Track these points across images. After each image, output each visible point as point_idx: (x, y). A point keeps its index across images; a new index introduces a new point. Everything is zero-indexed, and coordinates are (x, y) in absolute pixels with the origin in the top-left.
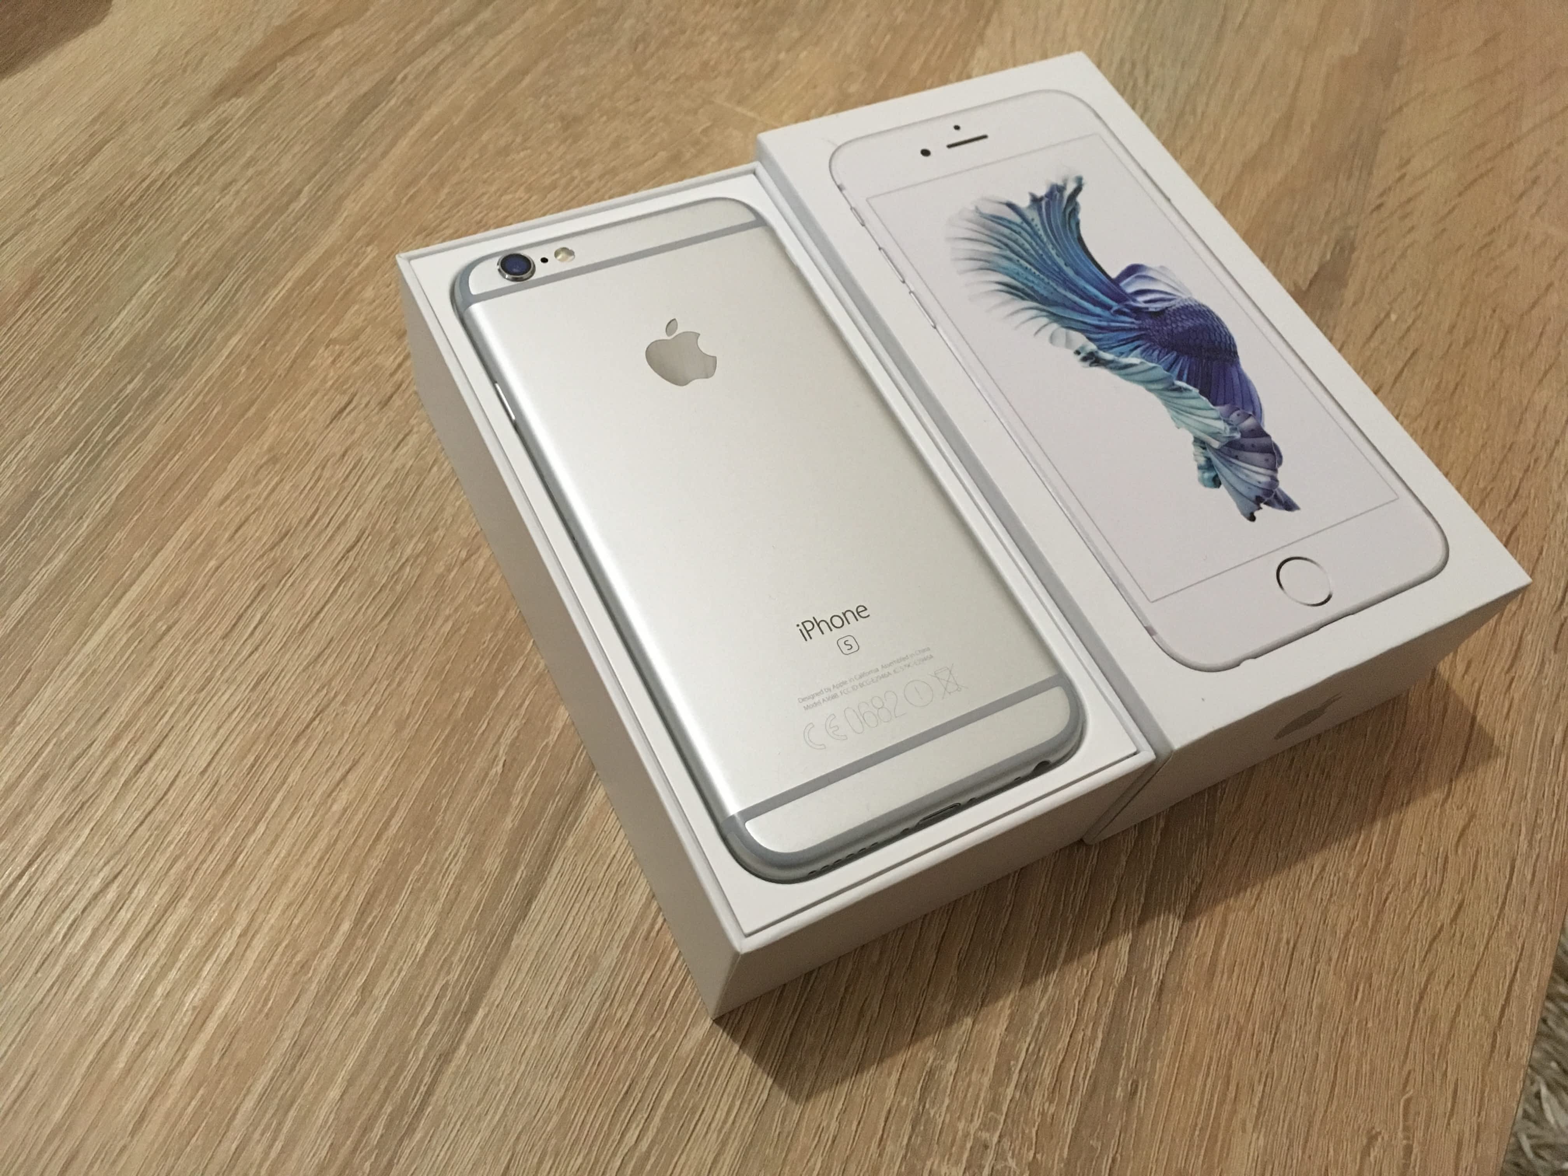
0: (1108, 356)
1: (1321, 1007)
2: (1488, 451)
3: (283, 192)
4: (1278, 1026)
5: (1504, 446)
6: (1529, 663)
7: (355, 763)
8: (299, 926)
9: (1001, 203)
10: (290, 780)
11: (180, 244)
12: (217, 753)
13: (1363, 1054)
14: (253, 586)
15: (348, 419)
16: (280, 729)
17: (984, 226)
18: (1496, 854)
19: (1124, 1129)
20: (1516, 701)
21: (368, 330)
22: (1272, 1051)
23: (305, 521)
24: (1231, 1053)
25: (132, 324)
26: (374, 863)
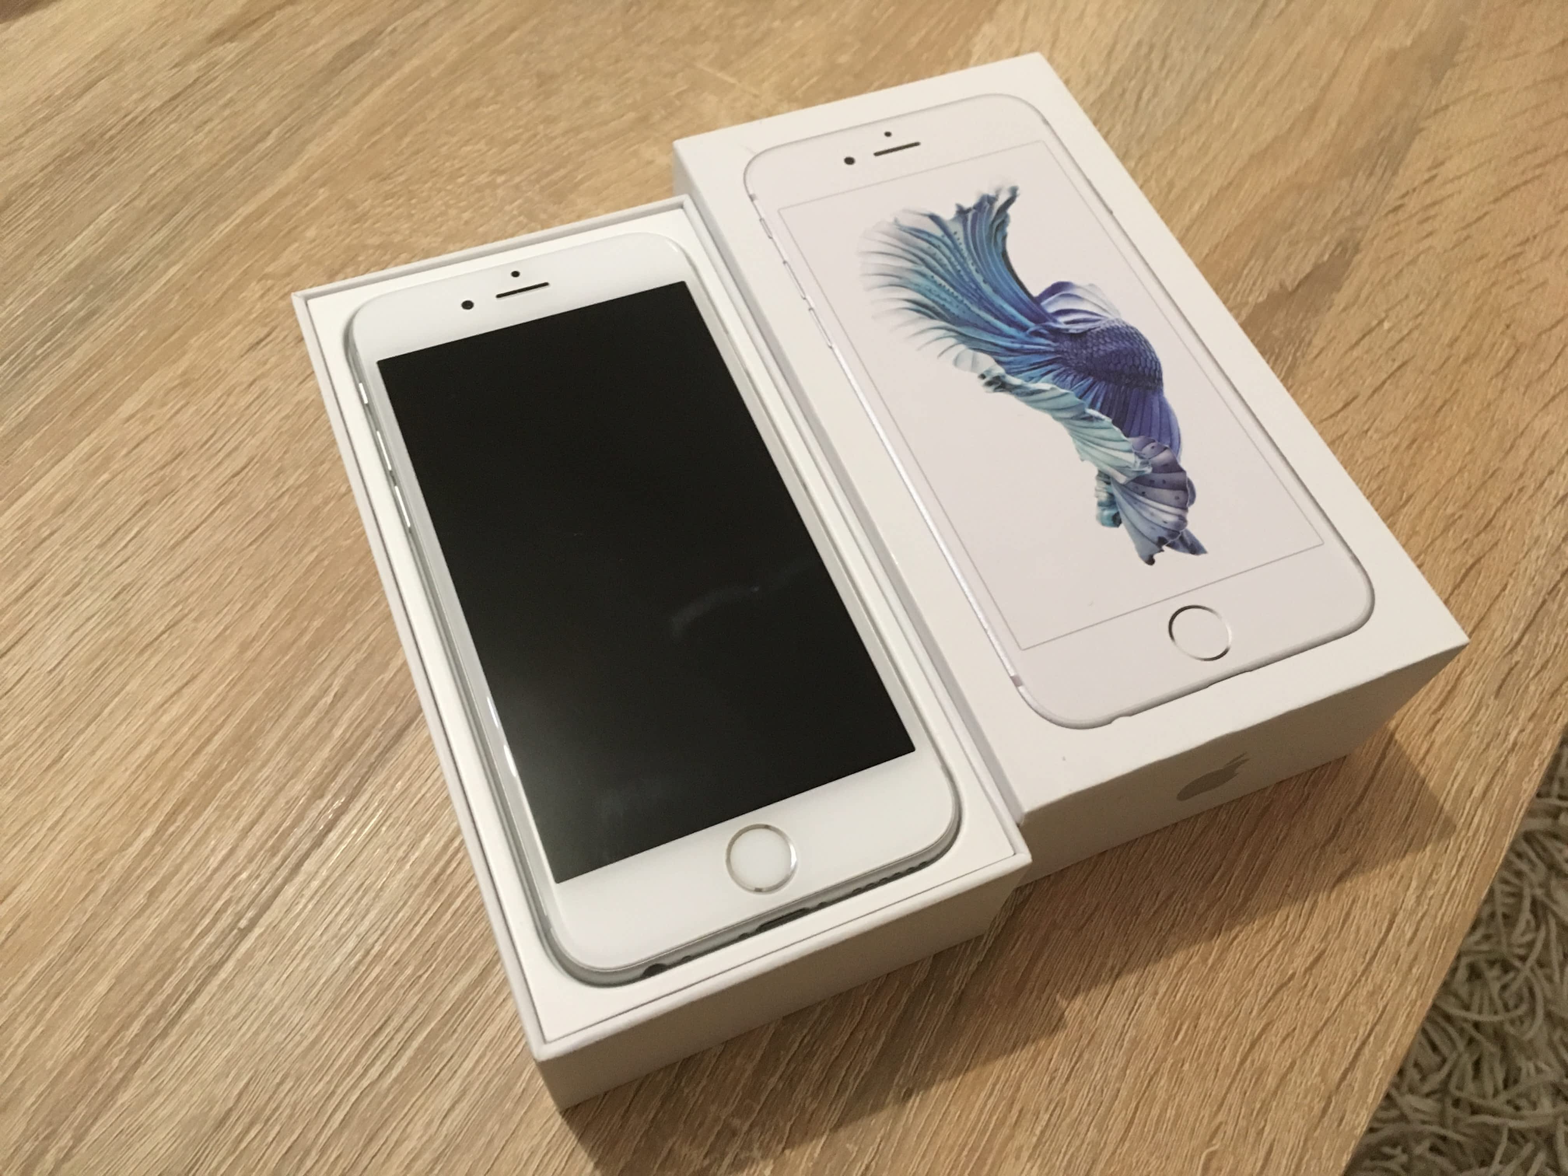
0: (1015, 381)
1: (1135, 1042)
2: (1466, 475)
3: (253, 134)
4: (1080, 1056)
5: (1485, 472)
6: (1462, 706)
7: (194, 678)
8: (105, 826)
9: (925, 215)
10: (128, 688)
11: (146, 176)
12: (67, 655)
13: (1171, 1097)
14: (138, 500)
15: (263, 351)
16: (131, 638)
17: (901, 240)
18: (1375, 905)
19: (887, 1138)
20: (1437, 745)
21: (303, 266)
22: (1068, 1079)
23: (200, 444)
24: (1022, 1076)
25: (84, 249)
26: (191, 775)
